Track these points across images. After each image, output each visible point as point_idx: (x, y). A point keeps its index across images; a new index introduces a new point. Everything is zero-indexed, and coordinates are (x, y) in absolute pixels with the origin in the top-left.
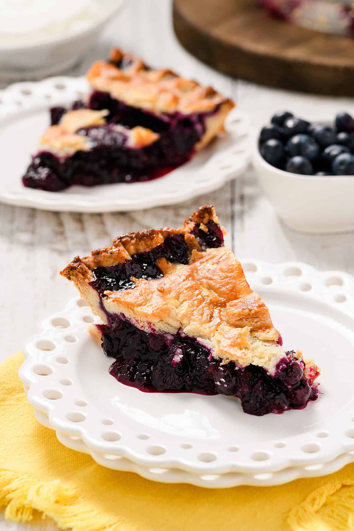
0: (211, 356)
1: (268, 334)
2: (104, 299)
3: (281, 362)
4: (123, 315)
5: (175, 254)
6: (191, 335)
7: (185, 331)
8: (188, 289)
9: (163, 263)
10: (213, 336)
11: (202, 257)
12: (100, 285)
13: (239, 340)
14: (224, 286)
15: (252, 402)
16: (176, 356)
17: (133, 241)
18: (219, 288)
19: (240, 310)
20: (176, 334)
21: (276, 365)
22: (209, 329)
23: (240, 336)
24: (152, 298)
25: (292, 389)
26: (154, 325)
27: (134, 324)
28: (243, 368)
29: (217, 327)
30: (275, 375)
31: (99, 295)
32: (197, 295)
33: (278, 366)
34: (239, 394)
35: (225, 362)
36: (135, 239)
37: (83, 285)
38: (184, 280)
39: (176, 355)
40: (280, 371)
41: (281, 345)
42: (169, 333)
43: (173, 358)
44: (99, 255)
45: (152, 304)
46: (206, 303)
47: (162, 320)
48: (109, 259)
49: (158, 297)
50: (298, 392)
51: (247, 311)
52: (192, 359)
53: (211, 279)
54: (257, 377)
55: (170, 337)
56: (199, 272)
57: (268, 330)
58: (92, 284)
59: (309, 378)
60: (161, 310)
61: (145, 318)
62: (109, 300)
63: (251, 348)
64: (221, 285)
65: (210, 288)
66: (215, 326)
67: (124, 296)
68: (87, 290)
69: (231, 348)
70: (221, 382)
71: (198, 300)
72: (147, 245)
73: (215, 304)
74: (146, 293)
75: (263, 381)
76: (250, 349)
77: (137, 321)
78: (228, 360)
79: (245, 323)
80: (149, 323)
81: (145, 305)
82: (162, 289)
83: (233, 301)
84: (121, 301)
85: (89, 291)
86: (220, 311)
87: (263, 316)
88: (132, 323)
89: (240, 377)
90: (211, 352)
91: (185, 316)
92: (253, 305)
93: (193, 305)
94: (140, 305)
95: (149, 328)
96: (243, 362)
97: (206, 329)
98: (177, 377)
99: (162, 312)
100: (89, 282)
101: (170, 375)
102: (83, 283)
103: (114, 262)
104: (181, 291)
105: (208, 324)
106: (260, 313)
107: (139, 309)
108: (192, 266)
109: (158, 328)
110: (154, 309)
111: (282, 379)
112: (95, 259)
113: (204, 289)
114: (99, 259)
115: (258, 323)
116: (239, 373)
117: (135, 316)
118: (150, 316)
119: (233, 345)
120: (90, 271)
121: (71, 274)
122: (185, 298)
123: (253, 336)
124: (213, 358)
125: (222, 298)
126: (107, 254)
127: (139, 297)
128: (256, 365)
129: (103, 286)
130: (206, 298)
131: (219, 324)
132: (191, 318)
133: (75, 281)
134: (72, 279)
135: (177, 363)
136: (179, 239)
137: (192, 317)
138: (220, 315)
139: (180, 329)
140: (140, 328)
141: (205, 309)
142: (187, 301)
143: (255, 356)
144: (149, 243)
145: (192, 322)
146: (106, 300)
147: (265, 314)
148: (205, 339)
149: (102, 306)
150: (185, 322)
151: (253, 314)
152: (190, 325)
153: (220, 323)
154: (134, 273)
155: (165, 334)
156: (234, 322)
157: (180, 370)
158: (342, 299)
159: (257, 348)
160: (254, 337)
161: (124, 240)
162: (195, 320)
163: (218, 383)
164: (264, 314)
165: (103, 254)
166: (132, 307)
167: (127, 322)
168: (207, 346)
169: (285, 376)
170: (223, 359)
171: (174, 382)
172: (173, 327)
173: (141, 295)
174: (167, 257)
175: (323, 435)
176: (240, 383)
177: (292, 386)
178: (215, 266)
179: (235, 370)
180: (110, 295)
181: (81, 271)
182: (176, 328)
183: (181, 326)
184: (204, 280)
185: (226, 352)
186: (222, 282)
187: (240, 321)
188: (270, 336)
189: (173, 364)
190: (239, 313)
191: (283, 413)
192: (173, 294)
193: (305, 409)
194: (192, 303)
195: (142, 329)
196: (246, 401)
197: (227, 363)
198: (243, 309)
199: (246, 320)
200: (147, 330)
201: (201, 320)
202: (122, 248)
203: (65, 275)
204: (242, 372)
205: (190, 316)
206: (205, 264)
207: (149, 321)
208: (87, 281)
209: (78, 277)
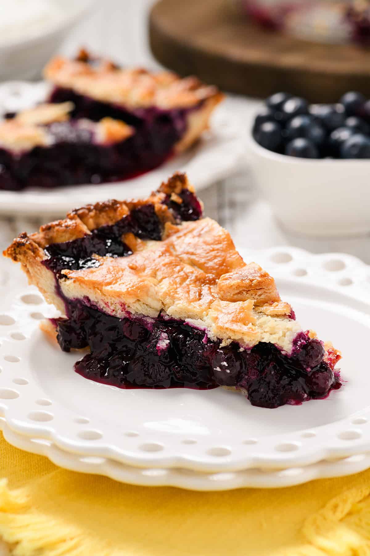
0: (207, 337)
1: (277, 307)
2: (62, 281)
3: (299, 337)
4: (87, 298)
5: (144, 229)
6: (176, 317)
7: (169, 313)
8: (167, 266)
9: (130, 239)
10: (206, 315)
11: (177, 231)
12: (55, 263)
13: (242, 315)
14: (210, 260)
15: (262, 390)
16: (160, 342)
17: (92, 214)
18: (205, 263)
19: (239, 281)
20: (157, 317)
21: (292, 341)
22: (200, 308)
23: (242, 310)
24: (123, 276)
25: (311, 373)
26: (129, 307)
27: (102, 309)
28: (249, 349)
29: (209, 305)
30: (292, 354)
31: (55, 276)
32: (179, 271)
33: (295, 342)
34: (244, 382)
35: (225, 343)
36: (94, 211)
37: (34, 265)
38: (160, 256)
39: (160, 340)
40: (299, 347)
41: (295, 320)
42: (148, 316)
43: (157, 344)
44: (51, 230)
45: (125, 282)
46: (191, 280)
47: (139, 300)
48: (64, 234)
49: (130, 274)
50: (320, 375)
51: (248, 281)
52: (180, 344)
53: (192, 254)
54: (267, 359)
55: (150, 320)
56: (177, 248)
57: (276, 303)
58: (46, 263)
59: (329, 362)
60: (138, 288)
61: (117, 298)
62: (68, 282)
63: (257, 323)
64: (208, 260)
65: (193, 263)
66: (207, 304)
67: (88, 275)
68: (38, 272)
69: (233, 324)
70: (221, 367)
71: (181, 277)
72: (110, 217)
73: (203, 281)
74: (115, 270)
75: (275, 363)
76: (257, 325)
77: (106, 304)
78: (229, 340)
79: (245, 296)
80: (123, 305)
81: (116, 283)
82: (134, 266)
83: (226, 274)
84: (85, 280)
85: (41, 273)
86: (210, 289)
87: (268, 287)
88: (99, 308)
89: (246, 360)
90: (206, 332)
91: (167, 294)
92: (254, 275)
93: (175, 283)
94: (109, 284)
95: (122, 311)
96: (250, 340)
97: (196, 308)
98: (162, 367)
99: (139, 290)
100: (41, 260)
101: (154, 365)
102: (33, 262)
103: (71, 237)
104: (157, 268)
105: (198, 302)
106: (265, 283)
107: (108, 288)
108: (167, 241)
109: (135, 310)
110: (128, 287)
111: (301, 358)
112: (45, 235)
113: (185, 265)
114: (51, 234)
115: (263, 297)
116: (244, 355)
117: (103, 297)
118: (124, 295)
119: (235, 321)
120: (41, 249)
121: (17, 252)
122: (164, 275)
123: (257, 312)
124: (209, 340)
125: (209, 275)
126: (61, 228)
127: (107, 274)
128: (268, 342)
129: (59, 266)
130: (190, 274)
131: (211, 302)
132: (175, 297)
133: (23, 262)
134: (18, 260)
135: (163, 349)
136: (147, 211)
137: (177, 296)
138: (211, 293)
139: (162, 310)
140: (110, 313)
141: (190, 286)
142: (167, 279)
143: (265, 332)
144: (111, 215)
145: (176, 301)
146: (64, 283)
147: (271, 284)
148: (196, 319)
149: (58, 291)
150: (167, 301)
151: (256, 285)
152: (175, 304)
153: (213, 300)
154: (96, 250)
155: (144, 317)
156: (232, 297)
157: (166, 359)
158: (348, 282)
159: (265, 323)
160: (259, 313)
161: (80, 212)
162: (180, 298)
163: (218, 369)
164: (269, 284)
165: (57, 228)
166: (99, 287)
167: (93, 307)
168: (199, 327)
169: (304, 355)
170: (223, 339)
171: (159, 374)
172: (153, 308)
173: (109, 272)
174: (135, 232)
175: (360, 422)
176: (245, 368)
177: (312, 368)
178: (197, 239)
179: (238, 351)
180: (69, 274)
181: (31, 247)
182: (157, 310)
183: (163, 307)
184: (185, 256)
185: (227, 329)
186: (207, 257)
187: (239, 295)
188: (279, 310)
189: (156, 352)
190: (238, 284)
191: (302, 404)
192: (148, 271)
193: (327, 398)
194: (174, 281)
195: (113, 314)
196: (254, 391)
197: (229, 344)
198: (242, 279)
199: (247, 293)
200: (120, 314)
201: (189, 298)
202: (78, 221)
203: (10, 255)
204: (248, 354)
205: (174, 294)
206: (183, 238)
207: (123, 302)
208: (38, 259)
209: (27, 255)
